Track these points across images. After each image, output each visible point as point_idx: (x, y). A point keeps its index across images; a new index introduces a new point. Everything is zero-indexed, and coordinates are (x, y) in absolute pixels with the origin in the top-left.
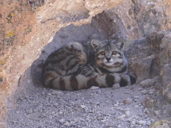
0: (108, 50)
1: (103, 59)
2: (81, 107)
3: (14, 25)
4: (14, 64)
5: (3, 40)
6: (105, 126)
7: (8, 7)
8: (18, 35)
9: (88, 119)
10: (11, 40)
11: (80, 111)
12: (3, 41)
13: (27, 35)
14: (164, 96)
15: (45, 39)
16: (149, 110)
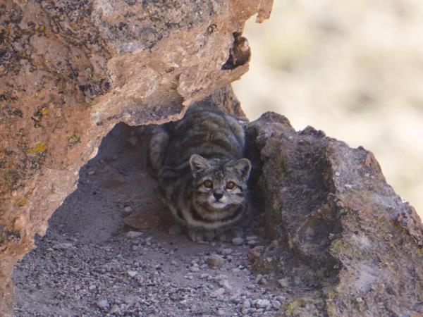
0: (219, 179)
1: (207, 194)
2: (128, 276)
3: (47, 131)
4: (37, 203)
5: (22, 159)
6: (191, 311)
7: (36, 97)
8: (54, 149)
9: (152, 299)
10: (40, 159)
11: (128, 282)
12: (24, 161)
13: (71, 149)
14: (293, 250)
15: (85, 152)
16: (265, 278)
